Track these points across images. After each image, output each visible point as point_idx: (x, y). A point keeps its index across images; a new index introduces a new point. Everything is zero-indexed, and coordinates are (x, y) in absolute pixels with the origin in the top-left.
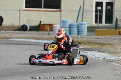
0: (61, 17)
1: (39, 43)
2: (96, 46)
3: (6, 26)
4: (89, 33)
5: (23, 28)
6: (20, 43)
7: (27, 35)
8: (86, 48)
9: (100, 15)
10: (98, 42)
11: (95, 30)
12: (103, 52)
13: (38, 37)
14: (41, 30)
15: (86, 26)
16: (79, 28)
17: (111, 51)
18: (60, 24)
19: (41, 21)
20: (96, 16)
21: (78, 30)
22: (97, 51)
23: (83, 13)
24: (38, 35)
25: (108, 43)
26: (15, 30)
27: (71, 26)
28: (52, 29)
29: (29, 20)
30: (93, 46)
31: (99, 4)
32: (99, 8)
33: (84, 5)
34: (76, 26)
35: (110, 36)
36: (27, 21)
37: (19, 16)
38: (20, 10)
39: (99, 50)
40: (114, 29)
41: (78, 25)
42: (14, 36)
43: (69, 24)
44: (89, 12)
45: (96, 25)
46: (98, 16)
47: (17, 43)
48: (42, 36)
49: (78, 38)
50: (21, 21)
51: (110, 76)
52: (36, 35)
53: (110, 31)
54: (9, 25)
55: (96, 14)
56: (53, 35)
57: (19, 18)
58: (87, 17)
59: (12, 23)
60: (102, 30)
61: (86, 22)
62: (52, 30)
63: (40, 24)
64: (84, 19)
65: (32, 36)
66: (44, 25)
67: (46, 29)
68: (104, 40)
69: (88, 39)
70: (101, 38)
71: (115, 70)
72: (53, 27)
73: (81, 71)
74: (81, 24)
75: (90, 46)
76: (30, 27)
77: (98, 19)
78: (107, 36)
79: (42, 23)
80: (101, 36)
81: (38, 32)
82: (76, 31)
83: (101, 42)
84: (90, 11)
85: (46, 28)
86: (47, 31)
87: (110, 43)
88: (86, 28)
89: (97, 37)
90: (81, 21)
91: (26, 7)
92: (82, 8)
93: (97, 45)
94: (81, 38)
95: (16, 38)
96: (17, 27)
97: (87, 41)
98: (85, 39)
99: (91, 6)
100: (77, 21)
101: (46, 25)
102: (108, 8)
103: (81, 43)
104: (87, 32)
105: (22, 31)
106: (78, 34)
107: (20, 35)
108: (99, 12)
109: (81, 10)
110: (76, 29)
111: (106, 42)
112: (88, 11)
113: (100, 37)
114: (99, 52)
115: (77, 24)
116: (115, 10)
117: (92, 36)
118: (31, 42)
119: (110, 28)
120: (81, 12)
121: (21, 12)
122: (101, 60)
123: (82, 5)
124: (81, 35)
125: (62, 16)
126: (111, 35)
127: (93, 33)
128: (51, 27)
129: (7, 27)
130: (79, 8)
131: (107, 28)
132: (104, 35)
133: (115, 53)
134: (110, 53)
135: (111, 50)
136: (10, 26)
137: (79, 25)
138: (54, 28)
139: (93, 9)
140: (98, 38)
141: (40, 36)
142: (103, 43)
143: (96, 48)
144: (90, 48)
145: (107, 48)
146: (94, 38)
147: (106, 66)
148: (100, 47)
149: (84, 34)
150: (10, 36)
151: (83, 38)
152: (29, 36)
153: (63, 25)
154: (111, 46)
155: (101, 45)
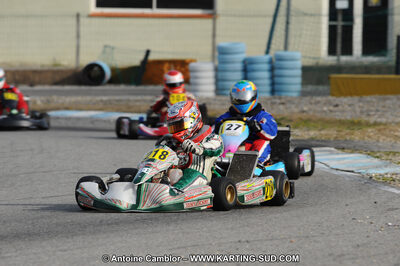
0: (214, 36)
2: (331, 133)
3: (35, 68)
4: (310, 88)
5: (89, 76)
6: (80, 124)
7: (105, 98)
8: (300, 138)
9: (343, 26)
10: (338, 118)
11: (329, 78)
12: (355, 149)
13: (138, 104)
14: (150, 82)
15: (299, 64)
16: (277, 72)
17: (380, 147)
18: (213, 60)
19: (148, 52)
20: (332, 30)
21: (272, 77)
22: (333, 149)
23: (288, 23)
24: (139, 98)
25: (372, 120)
26: (62, 82)
27: (249, 67)
29: (108, 50)
30: (323, 132)
32: (342, 4)
34: (266, 66)
35: (377, 96)
36: (104, 52)
37: (74, 34)
38: (78, 16)
39: (342, 145)
40: (390, 73)
41: (271, 62)
42: (60, 101)
43: (241, 59)
44: (307, 18)
45: (332, 60)
46: (339, 31)
47: (70, 124)
49: (273, 104)
50: (82, 50)
51: (376, 231)
52: (132, 98)
53: (379, 79)
54: (43, 66)
55: (334, 23)
57: (74, 43)
58: (300, 36)
59: (54, 59)
60: (353, 76)
61: (297, 50)
62: (187, 81)
63: (145, 62)
64: (292, 40)
65: (118, 101)
66: (160, 63)
68: (358, 110)
69: (305, 109)
70: (350, 105)
71: (393, 209)
72: (186, 70)
73: (278, 215)
74: (280, 59)
75: (312, 133)
76: (113, 70)
77: (339, 39)
78: (368, 98)
79: (152, 57)
80: (349, 98)
81: (141, 88)
82: (267, 82)
83: (349, 118)
84: (311, 15)
87: (379, 120)
88: (299, 72)
89: (336, 103)
90: (282, 47)
91: (99, 4)
92: (284, 3)
93: (336, 128)
94: (281, 107)
95: (67, 109)
96: (71, 70)
97: (300, 115)
98: (296, 107)
100: (269, 47)
101: (166, 65)
102: (370, 5)
103: (282, 122)
104: (303, 84)
105: (86, 84)
106: (273, 92)
107: (79, 98)
108: (340, 17)
109: (282, 13)
110: (266, 75)
111: (364, 118)
112: (306, 14)
113: (345, 100)
114: (340, 151)
115: (267, 58)
116: (396, 11)
117: (319, 99)
119: (378, 69)
120: (281, 20)
121: (82, 20)
122: (347, 179)
124: (284, 94)
125: (218, 32)
126: (380, 93)
127: (321, 88)
128: (182, 69)
129: (35, 72)
131: (367, 69)
132: (357, 94)
133: (395, 154)
134: (378, 155)
135: (380, 144)
136: (46, 68)
137: (277, 63)
138: (191, 74)
139: (320, 8)
140: (337, 106)
141: (145, 101)
142: (356, 121)
143: (332, 139)
144: (312, 139)
145: (369, 137)
146: (325, 104)
147: (362, 198)
148: (343, 133)
149: (292, 92)
150: (48, 101)
151: (288, 105)
152: (110, 101)
153: (223, 62)
154: (379, 130)
155: (348, 128)
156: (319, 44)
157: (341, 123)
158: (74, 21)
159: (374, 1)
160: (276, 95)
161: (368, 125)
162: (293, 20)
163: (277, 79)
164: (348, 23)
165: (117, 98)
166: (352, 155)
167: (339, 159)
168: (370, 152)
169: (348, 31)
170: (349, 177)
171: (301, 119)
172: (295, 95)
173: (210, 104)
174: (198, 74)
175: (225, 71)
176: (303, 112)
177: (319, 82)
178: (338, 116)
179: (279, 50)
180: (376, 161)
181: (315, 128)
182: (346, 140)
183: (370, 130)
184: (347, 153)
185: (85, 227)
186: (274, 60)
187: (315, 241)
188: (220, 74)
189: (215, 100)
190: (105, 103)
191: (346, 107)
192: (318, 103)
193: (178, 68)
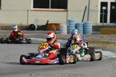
0: (67, 17)
2: (101, 45)
4: (94, 32)
5: (31, 28)
7: (35, 34)
9: (104, 15)
11: (100, 29)
12: (107, 50)
13: (45, 36)
14: (48, 30)
15: (91, 25)
16: (85, 27)
17: (115, 49)
18: (67, 24)
19: (48, 21)
20: (101, 16)
21: (84, 29)
22: (101, 50)
23: (88, 13)
24: (45, 34)
25: (112, 42)
27: (77, 26)
28: (58, 28)
29: (36, 20)
30: (98, 45)
31: (104, 4)
32: (104, 8)
33: (89, 5)
34: (82, 26)
35: (114, 35)
36: (35, 21)
37: (27, 16)
38: (28, 10)
39: (104, 49)
41: (83, 24)
43: (75, 24)
44: (94, 12)
45: (101, 24)
46: (103, 16)
49: (84, 36)
50: (29, 20)
52: (43, 34)
53: (115, 30)
55: (102, 14)
56: (59, 34)
57: (27, 18)
58: (92, 17)
59: (21, 23)
60: (107, 29)
61: (91, 21)
62: (59, 30)
63: (47, 24)
64: (89, 18)
65: (39, 35)
66: (51, 24)
67: (53, 28)
68: (108, 38)
69: (93, 38)
73: (85, 68)
74: (86, 24)
76: (38, 26)
77: (103, 18)
78: (112, 35)
79: (49, 23)
80: (106, 35)
82: (82, 30)
83: (106, 41)
84: (95, 11)
85: (53, 27)
86: (54, 30)
87: (114, 42)
88: (91, 28)
89: (102, 36)
91: (34, 7)
92: (87, 8)
94: (86, 37)
96: (25, 26)
98: (91, 38)
99: (97, 6)
100: (83, 20)
101: (53, 25)
102: (112, 8)
104: (92, 31)
105: (30, 30)
106: (84, 33)
107: (28, 34)
108: (104, 12)
109: (87, 10)
110: (82, 28)
111: (110, 41)
112: (94, 11)
115: (82, 23)
118: (38, 41)
119: (115, 27)
120: (86, 12)
121: (29, 12)
122: (105, 58)
123: (88, 6)
124: (87, 34)
125: (68, 16)
127: (98, 32)
128: (58, 26)
130: (85, 8)
131: (111, 27)
132: (108, 34)
134: (114, 52)
136: (18, 25)
138: (60, 28)
139: (98, 9)
140: (102, 37)
142: (108, 42)
143: (101, 47)
145: (112, 46)
146: (99, 37)
147: (109, 64)
148: (104, 45)
149: (89, 33)
151: (88, 37)
153: (69, 24)
154: (115, 45)
155: (106, 44)
156: (97, 20)
157: (103, 42)
158: (27, 12)
159: (113, 7)
162: (90, 13)
163: (85, 30)
164: (106, 14)
165: (39, 34)
166: (107, 52)
167: (103, 53)
168: (112, 51)
169: (106, 16)
171: (92, 41)
173: (66, 36)
174: (62, 28)
176: (93, 39)
177: (97, 31)
178: (103, 40)
179: (86, 21)
180: (114, 53)
181: (96, 44)
182: (105, 47)
183: (112, 44)
184: (105, 51)
185: (29, 71)
186: (84, 24)
187: (96, 76)
188: (69, 28)
189: (67, 35)
190: (35, 36)
191: (105, 37)
192: (97, 36)
193: (57, 26)
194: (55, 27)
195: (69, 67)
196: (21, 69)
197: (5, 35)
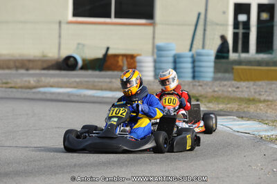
0: (154, 38)
1: (103, 97)
2: (234, 106)
3: (29, 58)
4: (219, 75)
5: (67, 64)
6: (60, 98)
7: (78, 80)
8: (212, 109)
9: (243, 33)
10: (239, 96)
11: (233, 69)
12: (250, 118)
13: (100, 84)
14: (109, 69)
15: (212, 58)
16: (197, 64)
17: (268, 117)
18: (153, 55)
19: (108, 49)
21: (194, 67)
22: (235, 117)
23: (205, 30)
24: (101, 80)
25: (262, 98)
26: (48, 68)
27: (177, 60)
28: (133, 66)
29: (80, 46)
30: (228, 106)
31: (241, 9)
32: (242, 18)
33: (206, 10)
34: (190, 60)
35: (266, 82)
36: (78, 48)
37: (57, 35)
38: (60, 23)
39: (242, 115)
41: (193, 57)
42: (47, 81)
43: (172, 55)
44: (218, 27)
45: (235, 56)
46: (240, 36)
47: (53, 97)
48: (110, 82)
49: (194, 85)
50: (62, 46)
51: (265, 174)
52: (96, 80)
53: (268, 70)
54: (35, 57)
55: (236, 31)
57: (57, 41)
58: (213, 39)
59: (43, 52)
60: (250, 67)
61: (211, 49)
63: (106, 55)
64: (207, 42)
65: (87, 82)
66: (116, 56)
67: (120, 66)
68: (253, 91)
69: (216, 89)
70: (247, 88)
71: (276, 160)
72: (135, 62)
74: (199, 55)
75: (221, 106)
76: (84, 61)
77: (240, 42)
78: (260, 83)
79: (110, 52)
80: (247, 82)
81: (103, 73)
82: (190, 70)
83: (246, 96)
84: (221, 25)
85: (120, 63)
86: (121, 69)
87: (267, 98)
88: (212, 64)
89: (238, 86)
90: (201, 46)
91: (75, 15)
92: (202, 17)
93: (238, 103)
94: (200, 88)
95: (52, 86)
96: (54, 60)
97: (213, 94)
98: (210, 88)
100: (191, 47)
101: (120, 58)
102: (262, 19)
103: (200, 98)
104: (215, 72)
105: (64, 69)
106: (194, 77)
107: (60, 80)
108: (241, 26)
109: (201, 22)
110: (189, 65)
111: (257, 97)
112: (217, 24)
113: (244, 84)
114: (240, 119)
115: (190, 54)
117: (225, 83)
118: (85, 96)
119: (267, 63)
120: (200, 28)
121: (64, 26)
122: (245, 138)
123: (203, 12)
124: (202, 79)
125: (156, 36)
126: (269, 80)
127: (227, 75)
128: (132, 61)
129: (29, 61)
130: (196, 18)
131: (259, 63)
132: (252, 80)
134: (266, 122)
135: (268, 115)
136: (37, 58)
137: (197, 58)
138: (138, 64)
139: (227, 21)
140: (238, 88)
141: (105, 82)
142: (251, 98)
143: (235, 111)
144: (221, 110)
145: (261, 109)
146: (230, 87)
147: (255, 152)
148: (242, 107)
149: (207, 77)
150: (38, 81)
151: (204, 87)
152: (81, 82)
153: (159, 56)
154: (268, 105)
155: (246, 103)
157: (241, 100)
158: (57, 26)
159: (265, 16)
160: (196, 80)
161: (260, 101)
162: (208, 28)
163: (197, 69)
164: (247, 31)
165: (86, 79)
166: (248, 122)
167: (239, 125)
168: (261, 121)
169: (246, 36)
170: (246, 137)
171: (213, 96)
172: (209, 80)
173: (150, 85)
174: (142, 64)
175: (161, 62)
176: (214, 91)
177: (226, 71)
178: (239, 95)
179: (198, 49)
180: (265, 126)
181: (223, 103)
182: (244, 112)
183: (261, 105)
184: (245, 120)
185: (64, 168)
186: (195, 56)
187: (223, 181)
188: (158, 65)
189: (154, 82)
190: (77, 83)
191: (245, 89)
192: (225, 85)
193: (129, 60)
194: (126, 63)
195: (158, 159)
196: (43, 163)
197: (4, 81)
